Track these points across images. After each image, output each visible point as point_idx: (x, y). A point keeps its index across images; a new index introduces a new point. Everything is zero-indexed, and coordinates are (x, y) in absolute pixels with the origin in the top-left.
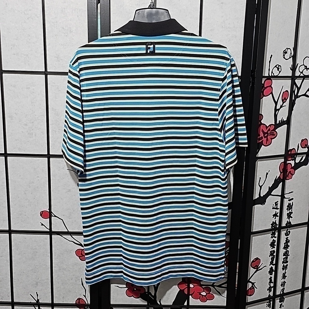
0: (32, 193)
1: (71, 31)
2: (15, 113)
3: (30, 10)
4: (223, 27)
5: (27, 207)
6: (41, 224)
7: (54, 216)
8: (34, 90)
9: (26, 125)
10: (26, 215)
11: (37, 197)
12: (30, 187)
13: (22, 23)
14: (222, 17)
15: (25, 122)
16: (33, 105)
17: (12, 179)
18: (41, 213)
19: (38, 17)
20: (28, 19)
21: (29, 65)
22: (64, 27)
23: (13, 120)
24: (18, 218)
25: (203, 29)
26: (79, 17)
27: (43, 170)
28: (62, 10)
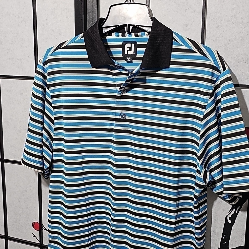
0: (25, 202)
1: (61, 33)
2: (11, 119)
3: (23, 13)
4: (235, 22)
5: (21, 216)
6: (33, 235)
7: (44, 229)
8: (26, 95)
9: (20, 131)
10: (20, 223)
11: (29, 206)
12: (23, 196)
13: (16, 26)
14: (233, 9)
15: (19, 129)
16: (25, 112)
17: (9, 185)
18: (33, 224)
19: (30, 20)
20: (21, 22)
21: (22, 70)
22: (54, 30)
23: (9, 126)
24: (13, 225)
25: (207, 26)
26: (68, 18)
27: (35, 180)
28: (52, 11)
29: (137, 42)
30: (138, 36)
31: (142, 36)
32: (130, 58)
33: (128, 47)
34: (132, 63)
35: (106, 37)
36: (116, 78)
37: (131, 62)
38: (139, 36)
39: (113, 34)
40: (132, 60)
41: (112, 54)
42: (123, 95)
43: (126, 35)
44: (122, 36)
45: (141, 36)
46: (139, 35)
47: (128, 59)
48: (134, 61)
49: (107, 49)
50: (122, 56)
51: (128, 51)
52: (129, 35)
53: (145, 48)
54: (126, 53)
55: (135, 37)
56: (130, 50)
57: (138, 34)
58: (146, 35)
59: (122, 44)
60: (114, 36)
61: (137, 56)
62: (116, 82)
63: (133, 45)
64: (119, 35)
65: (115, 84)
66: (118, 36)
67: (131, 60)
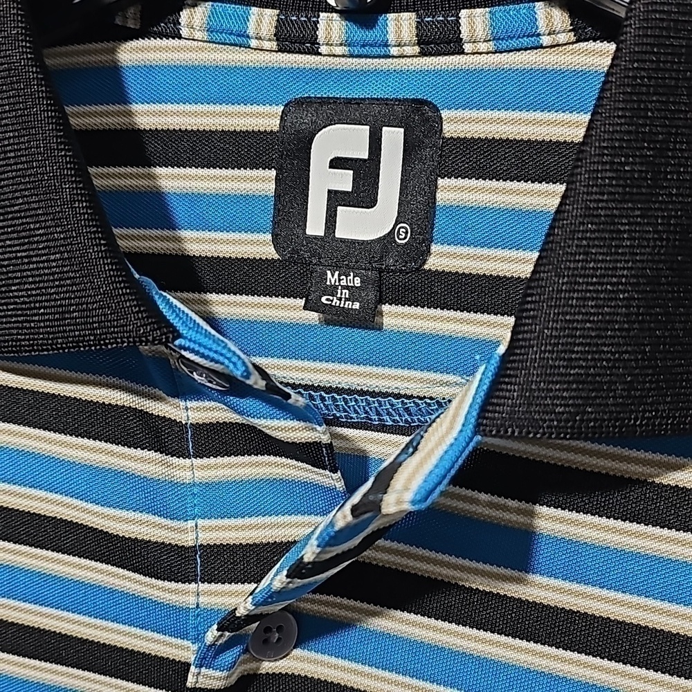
29: (445, 114)
30: (453, 44)
31: (503, 45)
32: (358, 282)
33: (337, 163)
34: (380, 328)
35: (113, 51)
36: (200, 475)
37: (368, 320)
38: (468, 47)
39: (185, 15)
40: (381, 301)
41: (173, 227)
42: (267, 667)
43: (321, 34)
44: (278, 36)
45: (490, 46)
46: (465, 34)
47: (332, 290)
48: (395, 317)
49: (92, 170)
50: (270, 252)
51: (336, 199)
52: (360, 34)
53: (561, 188)
54: (315, 226)
55: (423, 54)
56: (364, 194)
57: (457, 23)
58: (546, 40)
59: (274, 124)
60: (198, 35)
61: (433, 263)
62: (191, 523)
63: (393, 137)
64: (251, 31)
65: (188, 540)
66: (240, 40)
67: (372, 296)
